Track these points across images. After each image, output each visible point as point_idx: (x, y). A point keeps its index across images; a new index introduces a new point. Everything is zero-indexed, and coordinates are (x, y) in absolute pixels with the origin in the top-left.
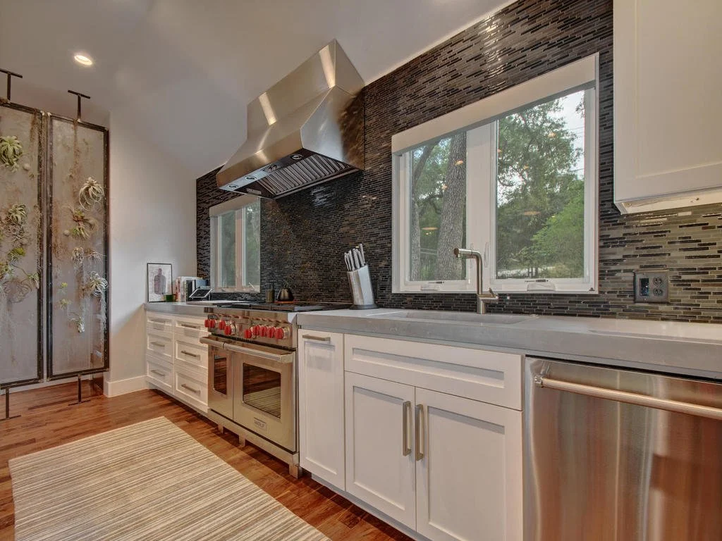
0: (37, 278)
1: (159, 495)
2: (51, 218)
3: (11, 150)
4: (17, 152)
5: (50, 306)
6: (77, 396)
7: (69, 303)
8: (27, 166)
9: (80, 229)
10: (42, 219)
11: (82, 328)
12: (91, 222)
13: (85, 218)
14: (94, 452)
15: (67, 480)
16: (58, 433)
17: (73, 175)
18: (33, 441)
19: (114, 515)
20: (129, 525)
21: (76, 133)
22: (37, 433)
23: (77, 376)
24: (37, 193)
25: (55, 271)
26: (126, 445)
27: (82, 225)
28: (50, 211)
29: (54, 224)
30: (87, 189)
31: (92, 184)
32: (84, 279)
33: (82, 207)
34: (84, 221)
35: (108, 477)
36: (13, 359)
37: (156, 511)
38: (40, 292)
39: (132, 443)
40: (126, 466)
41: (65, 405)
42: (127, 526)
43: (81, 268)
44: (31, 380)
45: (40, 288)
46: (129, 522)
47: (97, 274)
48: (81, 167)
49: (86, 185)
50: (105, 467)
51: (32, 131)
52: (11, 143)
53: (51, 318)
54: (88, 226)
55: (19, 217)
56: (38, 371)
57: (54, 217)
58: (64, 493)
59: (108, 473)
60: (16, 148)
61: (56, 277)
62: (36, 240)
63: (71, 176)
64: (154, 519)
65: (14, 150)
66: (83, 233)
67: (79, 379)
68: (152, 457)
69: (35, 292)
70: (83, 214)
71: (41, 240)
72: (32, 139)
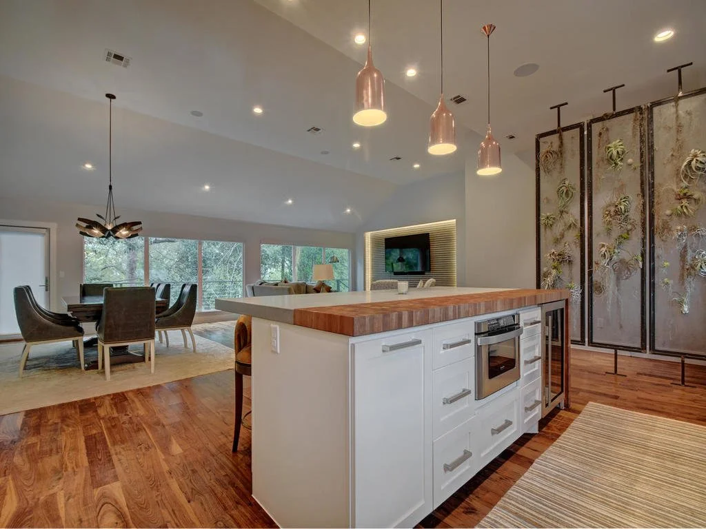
0: (640, 258)
1: (665, 503)
2: (653, 202)
3: (615, 153)
4: (620, 153)
5: (652, 285)
6: (680, 378)
7: (671, 282)
8: (630, 161)
9: (682, 207)
10: (644, 205)
11: (686, 309)
12: (696, 196)
13: (688, 194)
14: (649, 430)
15: (609, 437)
16: (639, 401)
17: (674, 154)
18: (617, 397)
19: (612, 485)
20: (614, 502)
21: (677, 111)
22: (625, 394)
23: (680, 357)
24: (640, 182)
25: (658, 252)
26: (685, 442)
27: (685, 202)
28: (652, 195)
29: (656, 207)
30: (690, 163)
31: (696, 156)
32: (689, 258)
33: (685, 183)
34: (688, 197)
35: (640, 456)
36: (621, 327)
37: (646, 511)
38: (643, 271)
39: (693, 444)
40: (663, 459)
41: (668, 382)
42: (612, 501)
43: (685, 247)
44: (635, 348)
45: (643, 268)
46: (616, 500)
47: (704, 253)
48: (682, 143)
49: (688, 159)
50: (646, 447)
51: (634, 127)
52: (615, 147)
53: (654, 295)
54: (693, 201)
55: (623, 207)
56: (641, 342)
57: (656, 201)
58: (598, 444)
59: (643, 453)
60: (619, 149)
61: (658, 257)
62: (640, 224)
63: (672, 155)
64: (637, 516)
65: (618, 152)
66: (685, 210)
67: (683, 362)
68: (698, 469)
69: (639, 271)
70: (686, 191)
71: (644, 224)
72: (634, 135)
